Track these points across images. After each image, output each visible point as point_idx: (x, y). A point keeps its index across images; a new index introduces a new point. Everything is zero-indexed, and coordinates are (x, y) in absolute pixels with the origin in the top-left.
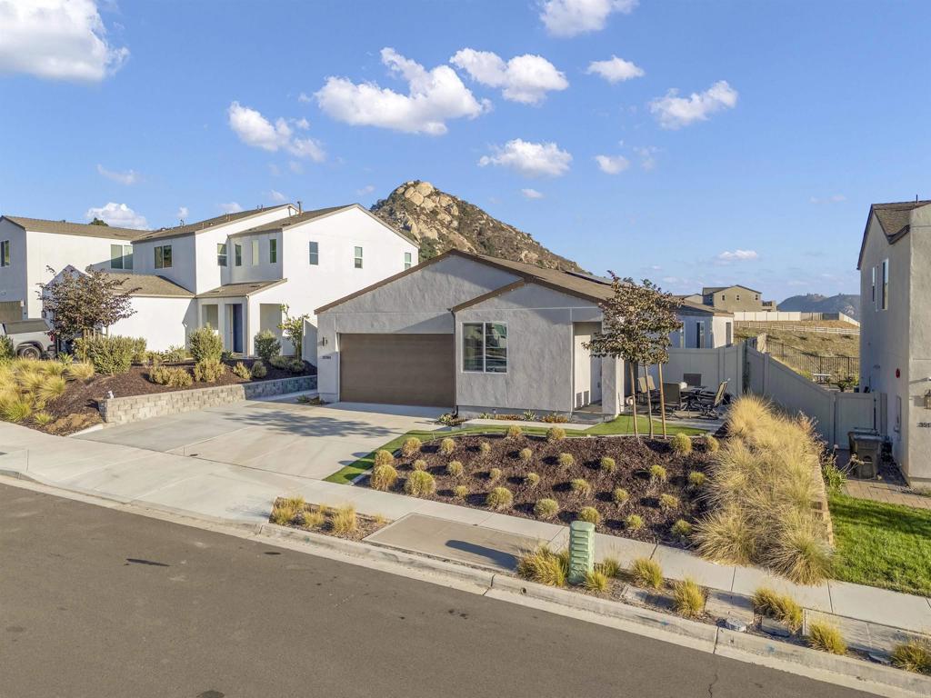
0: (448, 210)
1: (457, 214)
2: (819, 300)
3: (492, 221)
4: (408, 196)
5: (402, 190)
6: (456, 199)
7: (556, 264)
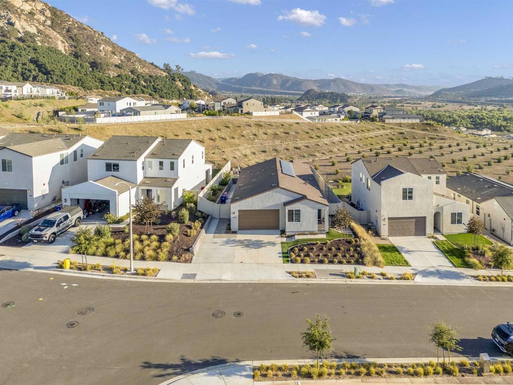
0: (42, 12)
1: (49, 15)
2: (261, 76)
3: (76, 22)
6: (48, 5)
7: (124, 55)
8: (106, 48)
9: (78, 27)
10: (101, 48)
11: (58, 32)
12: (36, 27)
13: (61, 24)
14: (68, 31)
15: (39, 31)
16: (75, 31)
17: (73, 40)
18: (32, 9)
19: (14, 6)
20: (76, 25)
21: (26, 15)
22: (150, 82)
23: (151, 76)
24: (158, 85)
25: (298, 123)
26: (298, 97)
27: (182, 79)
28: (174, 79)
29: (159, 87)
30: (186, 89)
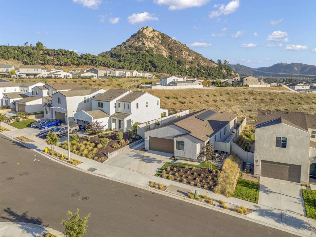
0: (158, 37)
1: (161, 38)
3: (173, 40)
4: (144, 32)
5: (142, 30)
6: (160, 33)
7: (195, 56)
8: (186, 53)
9: (173, 43)
10: (183, 53)
11: (164, 46)
12: (154, 44)
13: (166, 42)
14: (169, 45)
15: (155, 46)
16: (172, 45)
17: (170, 50)
18: (154, 36)
19: (146, 35)
20: (173, 42)
21: (150, 39)
22: (207, 71)
23: (208, 67)
27: (226, 68)
29: (211, 73)
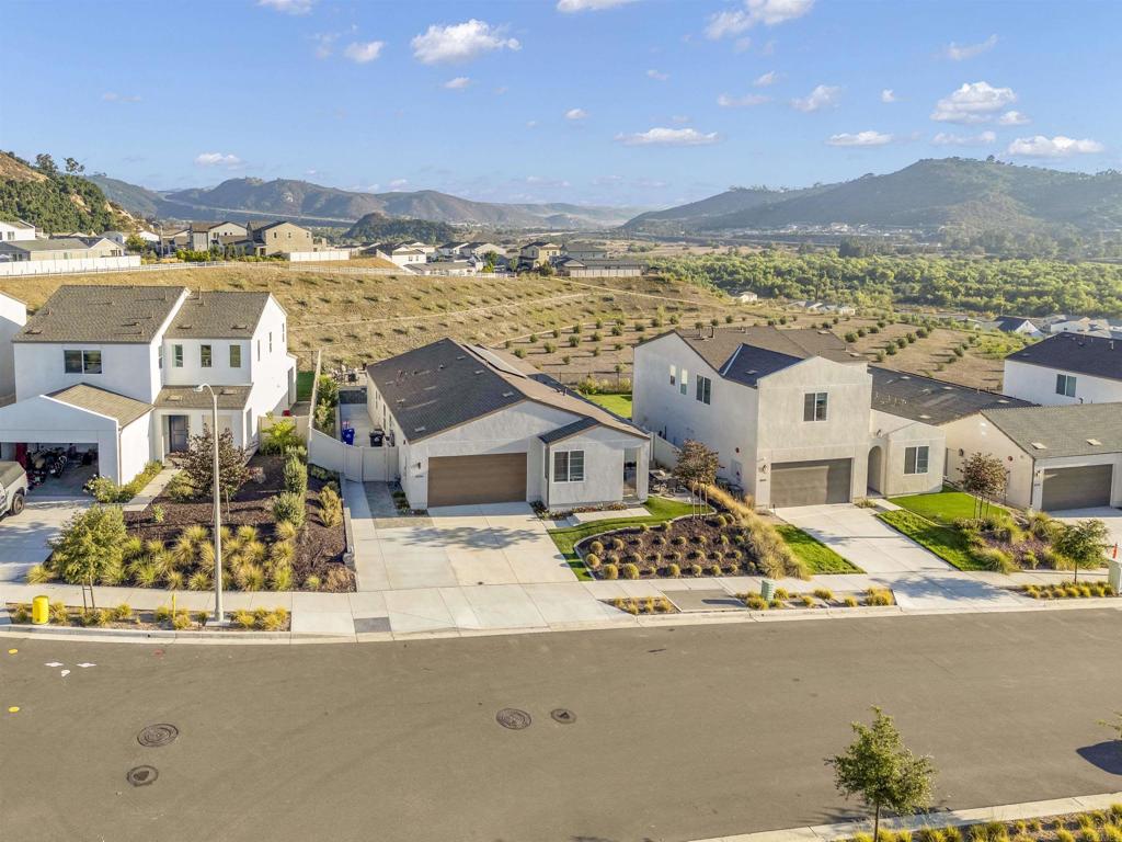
2: (257, 185)
22: (10, 196)
23: (10, 183)
24: (29, 203)
25: (393, 278)
26: (344, 231)
28: (64, 190)
30: (94, 211)
